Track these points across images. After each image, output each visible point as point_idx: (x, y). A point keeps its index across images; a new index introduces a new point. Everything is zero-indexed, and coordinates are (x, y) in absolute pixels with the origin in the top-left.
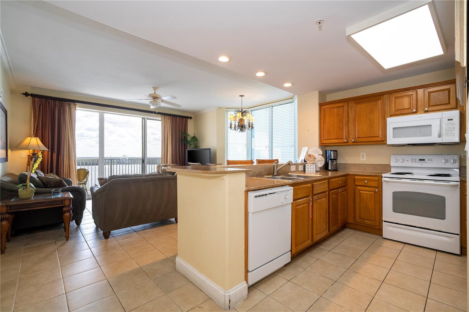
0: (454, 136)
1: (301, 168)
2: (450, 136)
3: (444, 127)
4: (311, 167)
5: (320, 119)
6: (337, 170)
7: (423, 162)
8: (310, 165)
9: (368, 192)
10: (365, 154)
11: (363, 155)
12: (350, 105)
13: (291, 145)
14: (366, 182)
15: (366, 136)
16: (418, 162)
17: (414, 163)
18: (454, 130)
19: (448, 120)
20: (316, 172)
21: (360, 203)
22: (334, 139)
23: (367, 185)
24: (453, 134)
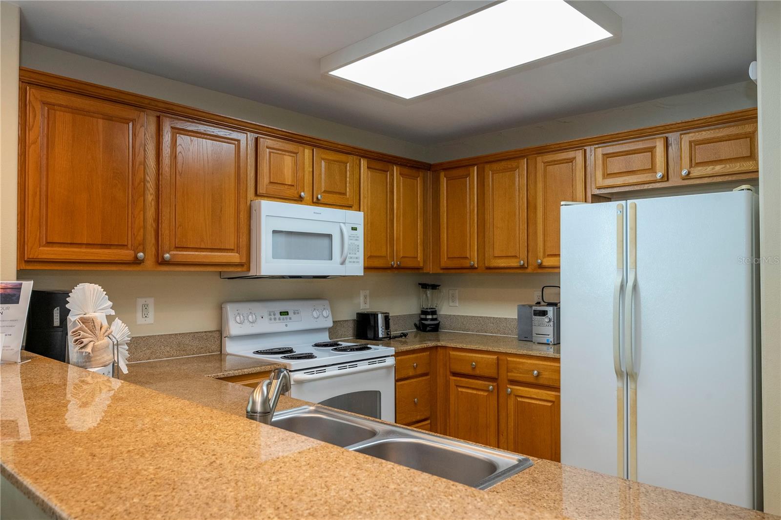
2: (354, 262)
10: (150, 301)
11: (146, 307)
12: (152, 127)
16: (279, 319)
17: (273, 321)
18: (358, 251)
19: (352, 229)
22: (88, 245)
24: (357, 258)
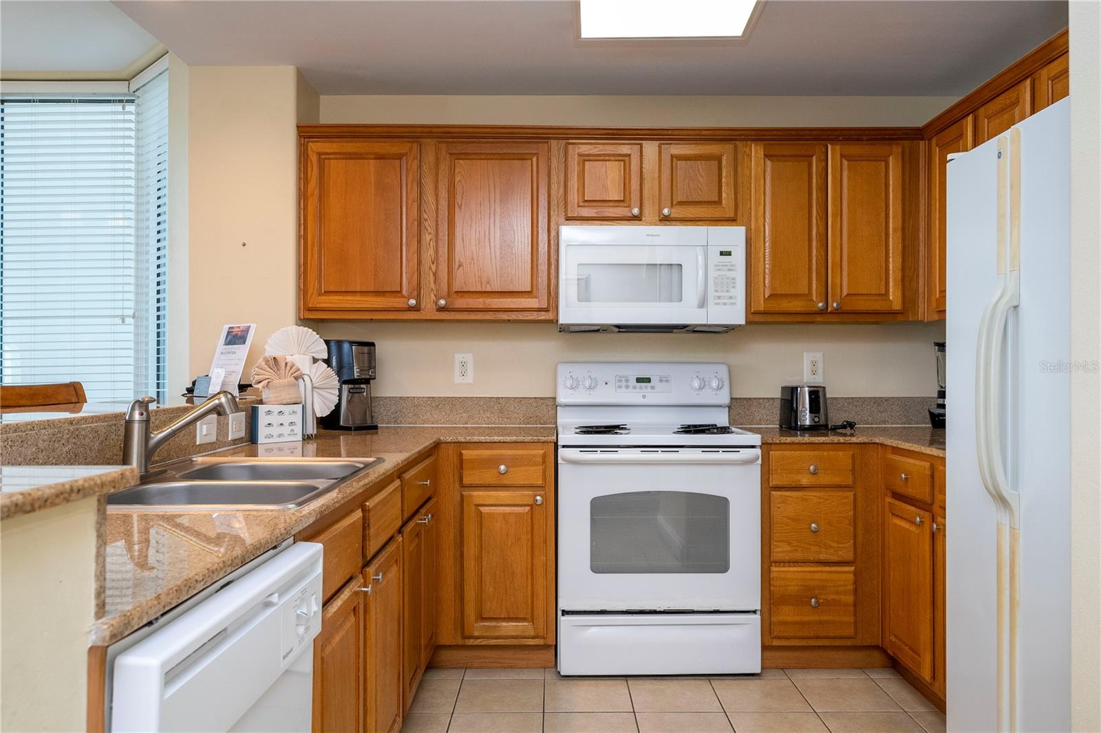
0: (734, 304)
1: (236, 425)
2: (725, 304)
3: (712, 274)
4: (282, 419)
5: (302, 196)
6: (376, 427)
7: (646, 388)
8: (276, 408)
9: (507, 509)
10: (469, 358)
11: (463, 364)
12: (430, 157)
13: (119, 312)
14: (502, 467)
15: (489, 289)
16: (634, 388)
17: (624, 389)
18: (734, 287)
19: (722, 253)
20: (304, 439)
21: (479, 559)
22: (363, 293)
23: (506, 482)
24: (731, 298)
